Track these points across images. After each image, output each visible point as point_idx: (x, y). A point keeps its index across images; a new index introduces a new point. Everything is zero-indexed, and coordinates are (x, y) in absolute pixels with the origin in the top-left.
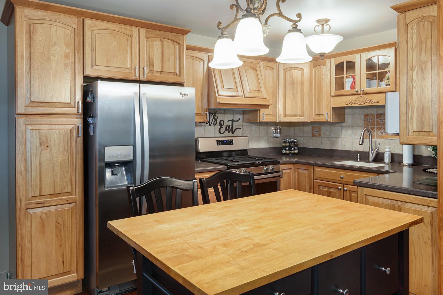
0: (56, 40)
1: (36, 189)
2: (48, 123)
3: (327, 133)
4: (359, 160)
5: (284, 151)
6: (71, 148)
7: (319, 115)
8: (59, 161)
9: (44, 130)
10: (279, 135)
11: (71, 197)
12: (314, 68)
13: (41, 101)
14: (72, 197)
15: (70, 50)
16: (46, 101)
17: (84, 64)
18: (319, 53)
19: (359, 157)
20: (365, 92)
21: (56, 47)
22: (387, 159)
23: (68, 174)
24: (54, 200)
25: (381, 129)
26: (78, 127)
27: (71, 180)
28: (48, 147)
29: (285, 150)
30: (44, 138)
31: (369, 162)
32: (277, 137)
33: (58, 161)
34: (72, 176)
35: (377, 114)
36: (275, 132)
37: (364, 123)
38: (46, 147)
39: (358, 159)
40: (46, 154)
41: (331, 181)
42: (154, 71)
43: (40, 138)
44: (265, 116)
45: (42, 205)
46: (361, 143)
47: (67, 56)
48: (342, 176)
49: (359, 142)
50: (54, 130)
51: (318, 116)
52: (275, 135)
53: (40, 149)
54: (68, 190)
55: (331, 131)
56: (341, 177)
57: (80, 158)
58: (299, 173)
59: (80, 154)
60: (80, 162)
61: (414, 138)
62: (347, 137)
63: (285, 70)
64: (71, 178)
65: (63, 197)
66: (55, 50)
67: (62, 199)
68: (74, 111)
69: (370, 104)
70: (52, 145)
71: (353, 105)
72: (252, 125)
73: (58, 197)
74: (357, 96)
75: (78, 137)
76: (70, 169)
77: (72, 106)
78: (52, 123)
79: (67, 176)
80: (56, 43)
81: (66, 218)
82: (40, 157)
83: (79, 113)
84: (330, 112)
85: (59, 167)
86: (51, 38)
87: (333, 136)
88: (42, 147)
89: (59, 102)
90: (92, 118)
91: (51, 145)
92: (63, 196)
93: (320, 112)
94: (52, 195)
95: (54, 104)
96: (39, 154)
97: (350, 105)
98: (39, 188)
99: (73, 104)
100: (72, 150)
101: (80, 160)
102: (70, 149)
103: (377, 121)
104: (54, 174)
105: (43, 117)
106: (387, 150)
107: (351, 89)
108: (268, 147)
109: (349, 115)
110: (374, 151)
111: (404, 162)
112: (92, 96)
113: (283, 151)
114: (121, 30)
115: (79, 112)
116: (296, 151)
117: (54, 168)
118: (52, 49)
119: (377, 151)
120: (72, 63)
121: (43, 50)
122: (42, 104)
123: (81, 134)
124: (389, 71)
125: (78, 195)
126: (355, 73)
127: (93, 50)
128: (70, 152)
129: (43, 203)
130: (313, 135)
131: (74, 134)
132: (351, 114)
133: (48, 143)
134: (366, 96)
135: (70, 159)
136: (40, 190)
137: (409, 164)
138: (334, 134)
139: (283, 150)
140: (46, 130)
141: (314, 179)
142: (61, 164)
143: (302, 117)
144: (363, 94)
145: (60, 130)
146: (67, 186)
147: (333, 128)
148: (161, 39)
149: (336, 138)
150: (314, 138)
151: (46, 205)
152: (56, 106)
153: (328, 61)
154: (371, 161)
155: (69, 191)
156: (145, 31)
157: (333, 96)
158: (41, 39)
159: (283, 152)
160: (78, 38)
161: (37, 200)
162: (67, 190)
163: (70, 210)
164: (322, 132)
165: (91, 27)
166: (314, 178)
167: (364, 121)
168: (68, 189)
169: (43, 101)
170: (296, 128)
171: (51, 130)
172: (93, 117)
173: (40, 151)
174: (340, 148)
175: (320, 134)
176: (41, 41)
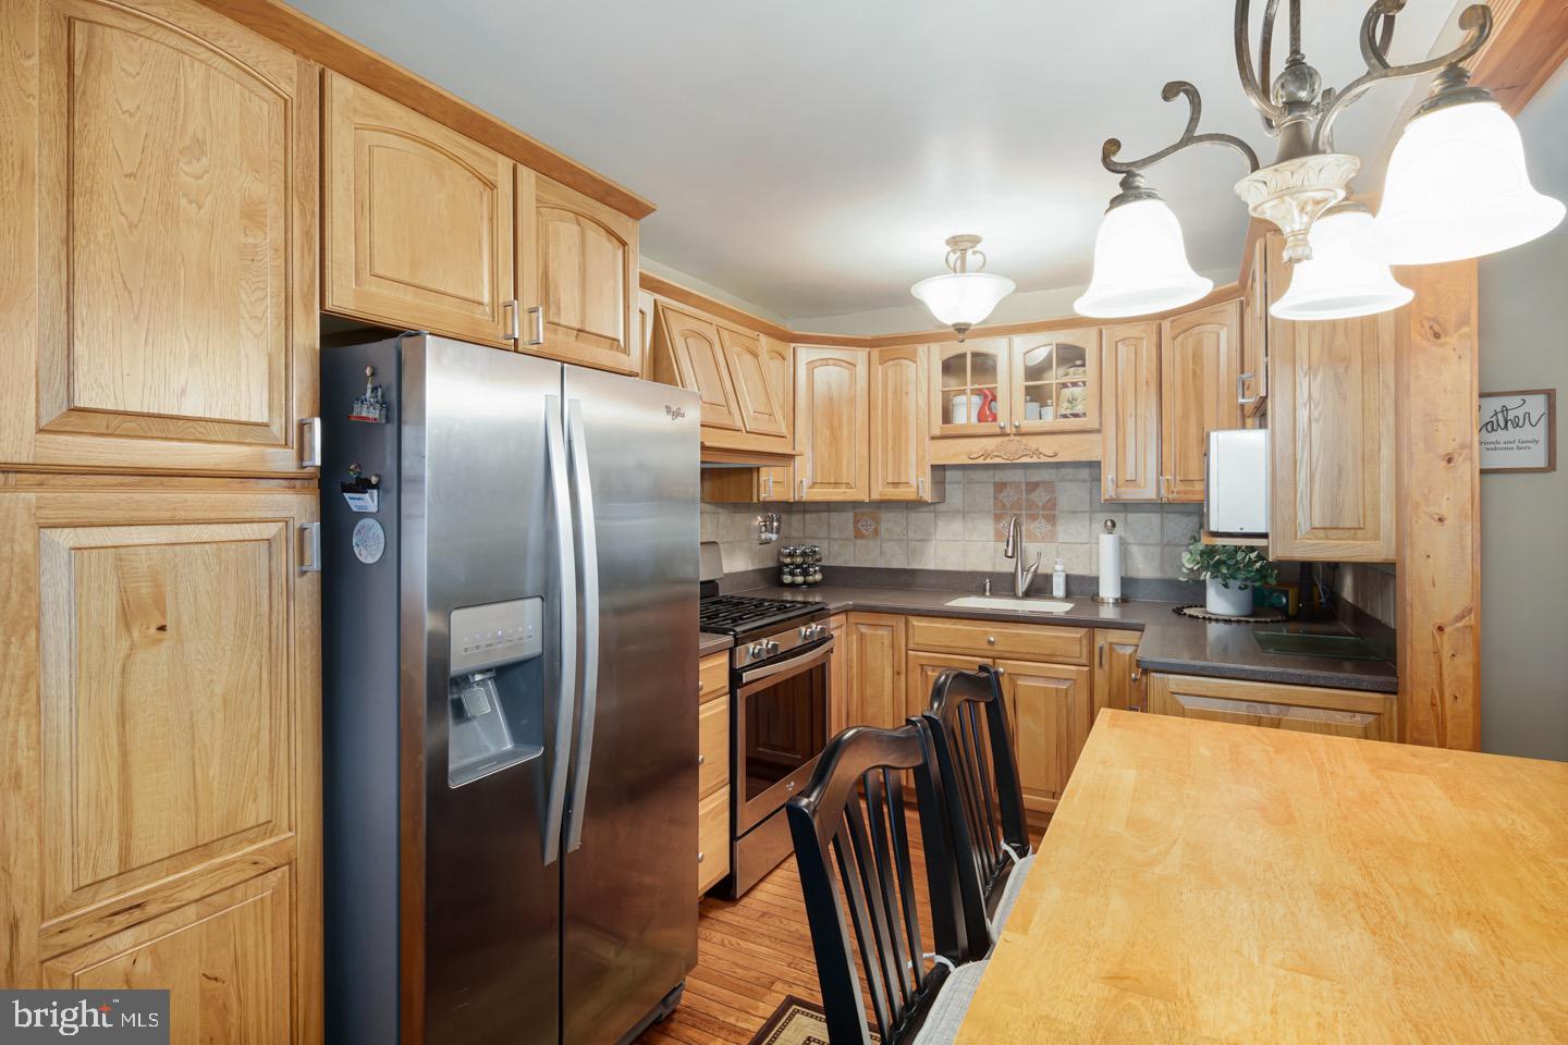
0: (204, 130)
1: (99, 843)
2: (167, 515)
3: (898, 530)
4: (988, 594)
5: (787, 579)
6: (270, 623)
7: (896, 484)
8: (219, 689)
9: (142, 551)
10: (774, 537)
11: (271, 845)
12: (881, 364)
13: (130, 409)
14: (272, 840)
15: (266, 190)
16: (154, 410)
17: (328, 263)
18: (954, 325)
19: (988, 587)
20: (1023, 430)
21: (205, 161)
22: (1059, 588)
23: (257, 744)
24: (195, 876)
25: (1037, 518)
26: (302, 530)
27: (271, 769)
28: (162, 628)
29: (792, 574)
30: (145, 590)
31: (1015, 596)
32: (768, 542)
33: (212, 692)
34: (273, 749)
35: (1027, 484)
36: (763, 529)
37: (995, 504)
38: (153, 630)
39: (985, 590)
40: (153, 664)
41: (959, 651)
42: (558, 325)
43: (122, 590)
44: (772, 484)
45: (137, 915)
46: (1010, 554)
47: (252, 215)
48: (992, 639)
49: (1006, 551)
50: (196, 549)
51: (894, 487)
52: (763, 536)
53: (125, 645)
54: (257, 817)
55: (907, 523)
56: (990, 642)
57: (308, 663)
58: (862, 637)
59: (309, 646)
60: (309, 681)
61: (1314, 545)
62: (951, 538)
63: (811, 365)
64: (272, 760)
65: (235, 851)
66: (202, 176)
67: (234, 862)
68: (285, 461)
69: (1035, 460)
70: (185, 618)
71: (988, 461)
72: (720, 510)
73: (211, 857)
74: (999, 440)
75: (303, 573)
76: (266, 721)
77: (275, 437)
78: (181, 515)
79: (255, 752)
80: (204, 143)
81: (250, 943)
82: (123, 686)
83: (306, 470)
84: (927, 479)
85: (220, 716)
86: (181, 115)
87: (911, 535)
88: (136, 633)
89: (217, 416)
90: (375, 492)
91: (178, 622)
92: (233, 849)
93: (899, 477)
94: (178, 858)
95: (191, 423)
96: (118, 667)
97: (980, 461)
98: (115, 835)
99: (277, 428)
100: (274, 632)
101: (308, 672)
102: (266, 631)
103: (1027, 500)
104: (193, 756)
105: (137, 485)
106: (1059, 567)
107: (980, 421)
108: (750, 568)
109: (956, 486)
110: (1028, 571)
111: (1102, 594)
112: (379, 398)
113: (785, 577)
114: (461, 153)
115: (305, 464)
116: (818, 577)
117: (192, 727)
118: (186, 168)
119: (1035, 571)
120: (277, 251)
121: (141, 163)
122: (131, 425)
123: (314, 561)
124: (1084, 383)
125: (299, 829)
126: (996, 383)
127: (363, 207)
128: (266, 643)
129: (138, 906)
130: (858, 535)
131: (285, 560)
132: (960, 483)
133: (164, 614)
134: (1024, 440)
135: (265, 676)
136: (121, 848)
137: (1117, 600)
138: (915, 531)
139: (784, 573)
140: (154, 550)
141: (907, 649)
142: (225, 702)
143: (851, 488)
144: (1015, 435)
145: (223, 546)
146: (255, 800)
147: (913, 515)
148: (577, 219)
149: (922, 540)
150: (859, 542)
151: (152, 909)
152: (203, 437)
153: (921, 349)
154: (1020, 595)
155: (263, 819)
156: (533, 179)
157: (933, 438)
158: (128, 105)
159: (785, 581)
160: (302, 144)
161: (108, 899)
162: (253, 814)
163: (268, 901)
164: (883, 527)
165: (355, 111)
166: (907, 646)
167: (995, 498)
168: (256, 813)
169: (138, 410)
170: (808, 516)
171: (177, 548)
172: (378, 489)
173: (122, 655)
174: (931, 566)
175: (876, 532)
176: (131, 115)
